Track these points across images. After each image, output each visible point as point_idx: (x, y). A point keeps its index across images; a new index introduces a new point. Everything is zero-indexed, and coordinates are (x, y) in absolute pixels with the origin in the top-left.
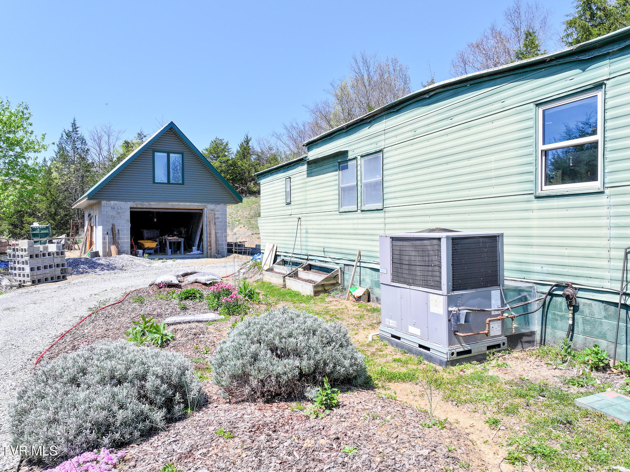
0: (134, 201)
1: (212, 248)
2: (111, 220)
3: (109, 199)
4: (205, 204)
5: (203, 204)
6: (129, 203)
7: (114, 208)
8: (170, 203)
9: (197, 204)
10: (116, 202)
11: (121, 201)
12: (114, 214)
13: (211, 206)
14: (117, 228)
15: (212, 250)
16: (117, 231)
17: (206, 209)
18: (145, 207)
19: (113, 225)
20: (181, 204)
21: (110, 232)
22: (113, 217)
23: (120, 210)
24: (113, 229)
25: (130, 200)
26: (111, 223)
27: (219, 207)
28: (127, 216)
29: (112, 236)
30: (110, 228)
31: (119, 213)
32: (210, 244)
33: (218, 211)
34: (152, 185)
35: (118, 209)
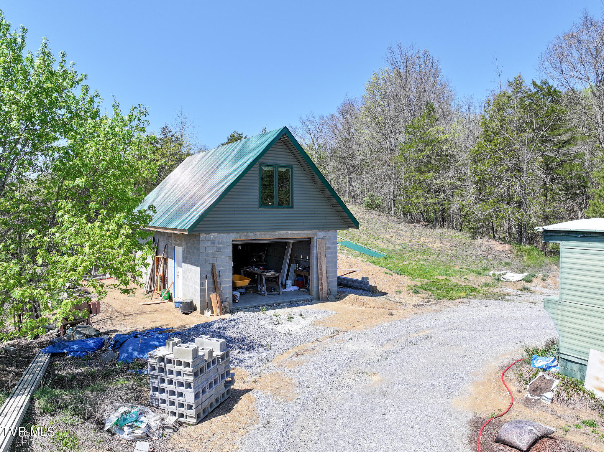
0: (237, 231)
1: (324, 287)
2: (211, 259)
3: (208, 232)
4: (315, 231)
5: (313, 232)
6: (231, 234)
7: (214, 243)
8: (277, 233)
9: (306, 232)
10: (216, 235)
11: (223, 233)
12: (215, 250)
13: (321, 234)
14: (217, 269)
15: (324, 290)
16: (217, 274)
17: (316, 238)
18: (249, 238)
19: (213, 265)
20: (290, 232)
21: (209, 275)
22: (213, 255)
23: (221, 245)
24: (213, 271)
25: (232, 231)
26: (211, 262)
27: (330, 234)
28: (229, 252)
29: (211, 281)
30: (209, 269)
31: (219, 249)
32: (322, 283)
33: (328, 239)
34: (258, 209)
35: (219, 243)
